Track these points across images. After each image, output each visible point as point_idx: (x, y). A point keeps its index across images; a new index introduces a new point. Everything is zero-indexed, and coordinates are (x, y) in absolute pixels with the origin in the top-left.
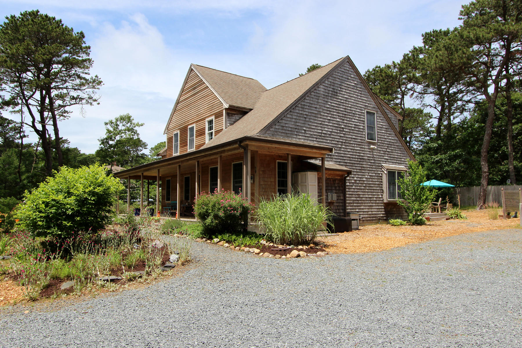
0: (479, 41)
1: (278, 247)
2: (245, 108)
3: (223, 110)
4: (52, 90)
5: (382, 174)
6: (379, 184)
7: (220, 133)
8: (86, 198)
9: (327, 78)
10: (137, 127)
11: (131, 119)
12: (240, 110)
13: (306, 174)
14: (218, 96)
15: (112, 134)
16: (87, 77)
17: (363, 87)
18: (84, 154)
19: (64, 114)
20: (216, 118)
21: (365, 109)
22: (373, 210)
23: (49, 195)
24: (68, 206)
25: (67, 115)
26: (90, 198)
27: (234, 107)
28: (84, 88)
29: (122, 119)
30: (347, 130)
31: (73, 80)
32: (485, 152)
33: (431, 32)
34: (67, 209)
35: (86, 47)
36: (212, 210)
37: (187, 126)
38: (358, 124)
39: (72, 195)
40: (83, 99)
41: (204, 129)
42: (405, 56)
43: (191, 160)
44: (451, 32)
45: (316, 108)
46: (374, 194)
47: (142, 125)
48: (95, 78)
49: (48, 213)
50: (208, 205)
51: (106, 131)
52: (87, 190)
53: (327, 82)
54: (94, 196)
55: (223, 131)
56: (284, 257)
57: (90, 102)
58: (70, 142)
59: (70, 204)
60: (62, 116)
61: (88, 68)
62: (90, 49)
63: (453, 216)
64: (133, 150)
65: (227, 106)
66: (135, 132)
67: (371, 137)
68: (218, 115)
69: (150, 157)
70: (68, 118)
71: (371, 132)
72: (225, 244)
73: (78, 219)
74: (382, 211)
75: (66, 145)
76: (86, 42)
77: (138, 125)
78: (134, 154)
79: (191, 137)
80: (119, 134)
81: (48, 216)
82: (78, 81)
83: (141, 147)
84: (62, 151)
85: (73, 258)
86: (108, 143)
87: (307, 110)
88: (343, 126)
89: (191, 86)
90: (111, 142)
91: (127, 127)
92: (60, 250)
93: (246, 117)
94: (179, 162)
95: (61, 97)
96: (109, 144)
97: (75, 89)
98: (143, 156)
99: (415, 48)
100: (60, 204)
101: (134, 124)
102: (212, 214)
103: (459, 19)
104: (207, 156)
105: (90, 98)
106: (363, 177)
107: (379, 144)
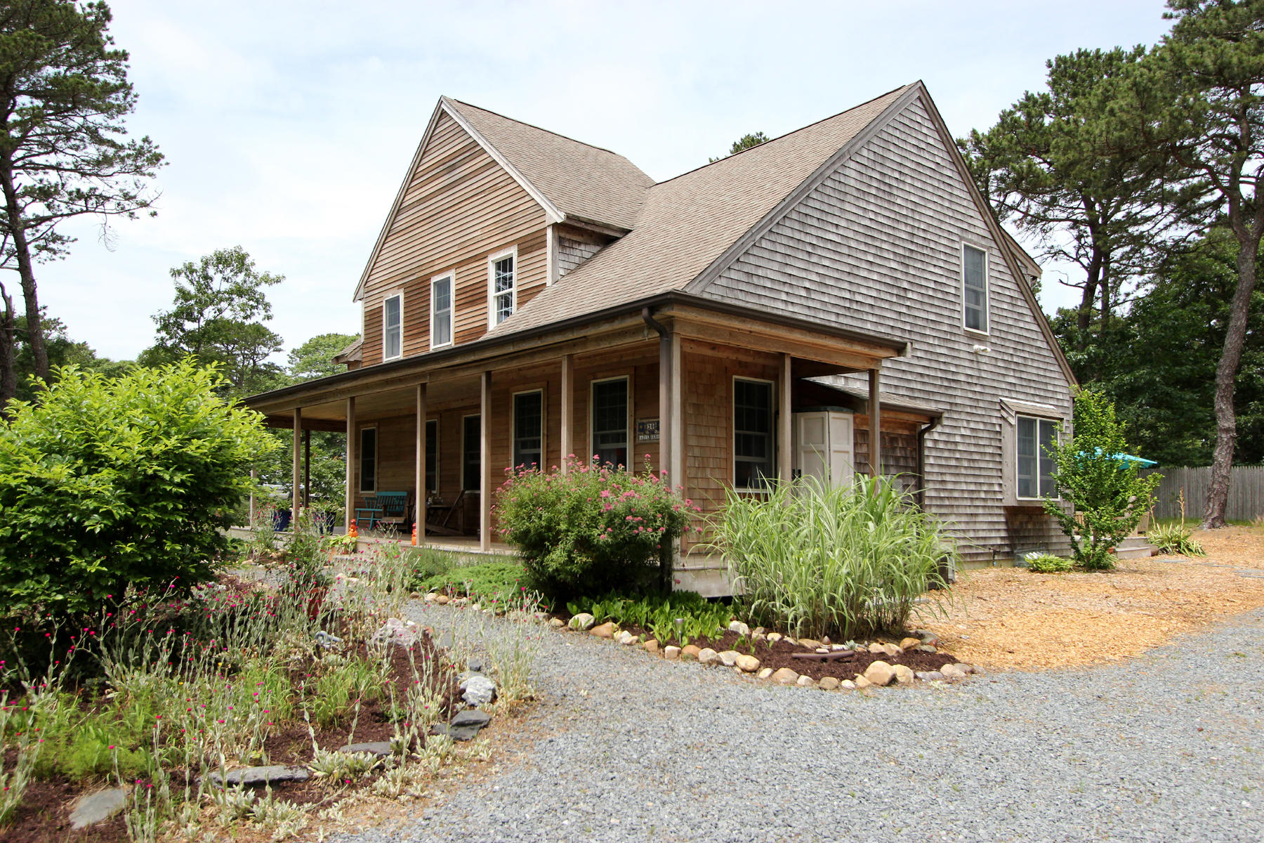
0: (1224, 76)
1: (813, 650)
2: (607, 226)
3: (545, 228)
4: (14, 172)
5: (1000, 425)
6: (993, 454)
7: (540, 297)
8: (155, 476)
9: (865, 140)
10: (263, 284)
11: (248, 261)
12: (597, 230)
13: (823, 418)
14: (528, 189)
15: (192, 302)
16: (118, 138)
17: (956, 176)
18: (107, 360)
19: (52, 245)
20: (522, 252)
21: (961, 238)
22: (978, 527)
23: (18, 463)
24: (88, 502)
25: (62, 247)
26: (167, 477)
27: (578, 219)
28: (111, 171)
29: (222, 260)
30: (915, 297)
31: (77, 148)
32: (1228, 376)
33: (1071, 56)
34: (87, 514)
35: (116, 53)
36: (571, 523)
37: (427, 278)
38: (943, 280)
39: (101, 464)
40: (108, 199)
41: (484, 284)
42: (1005, 116)
43: (468, 368)
44: (1127, 57)
45: (837, 225)
46: (982, 480)
47: (278, 281)
48: (142, 144)
49: (14, 526)
50: (553, 504)
51: (175, 293)
52: (157, 449)
53: (865, 153)
54: (180, 469)
55: (548, 291)
56: (847, 683)
57: (127, 208)
58: (65, 328)
59: (97, 497)
60: (45, 248)
61: (121, 110)
62: (126, 59)
63: (1168, 545)
64: (243, 354)
65: (559, 218)
66: (260, 301)
67: (975, 319)
68: (530, 245)
69: (289, 373)
70: (64, 255)
71: (976, 307)
72: (618, 635)
73: (129, 550)
74: (999, 530)
75: (54, 335)
76: (115, 40)
77: (267, 280)
78: (246, 363)
79: (439, 309)
80: (212, 303)
81: (15, 537)
82: (92, 151)
83: (265, 346)
84: (45, 346)
85: (108, 687)
86: (180, 327)
87: (813, 231)
88: (905, 285)
89: (442, 162)
90: (189, 326)
91: (237, 283)
92: (61, 659)
93: (614, 251)
94: (422, 375)
95: (44, 194)
96: (183, 330)
97: (84, 174)
98: (270, 371)
99: (1029, 98)
100: (59, 494)
101: (255, 278)
102: (572, 536)
103: (1165, 16)
104: (524, 356)
105: (127, 197)
106: (955, 432)
107: (993, 340)
